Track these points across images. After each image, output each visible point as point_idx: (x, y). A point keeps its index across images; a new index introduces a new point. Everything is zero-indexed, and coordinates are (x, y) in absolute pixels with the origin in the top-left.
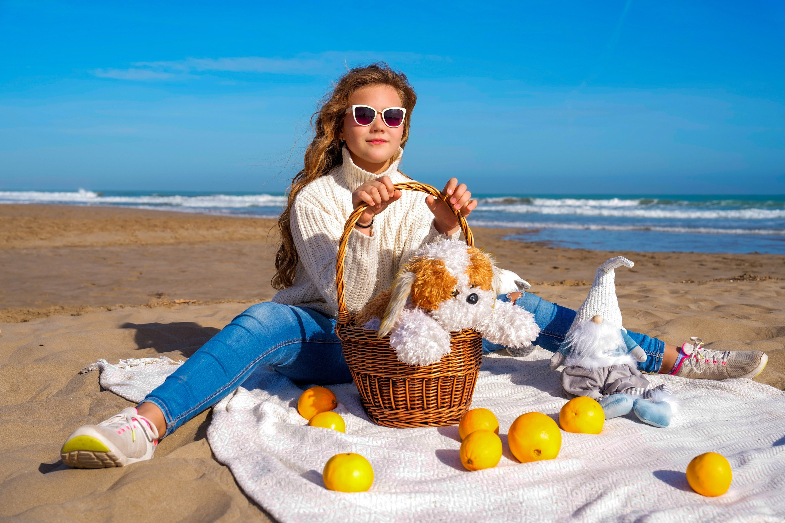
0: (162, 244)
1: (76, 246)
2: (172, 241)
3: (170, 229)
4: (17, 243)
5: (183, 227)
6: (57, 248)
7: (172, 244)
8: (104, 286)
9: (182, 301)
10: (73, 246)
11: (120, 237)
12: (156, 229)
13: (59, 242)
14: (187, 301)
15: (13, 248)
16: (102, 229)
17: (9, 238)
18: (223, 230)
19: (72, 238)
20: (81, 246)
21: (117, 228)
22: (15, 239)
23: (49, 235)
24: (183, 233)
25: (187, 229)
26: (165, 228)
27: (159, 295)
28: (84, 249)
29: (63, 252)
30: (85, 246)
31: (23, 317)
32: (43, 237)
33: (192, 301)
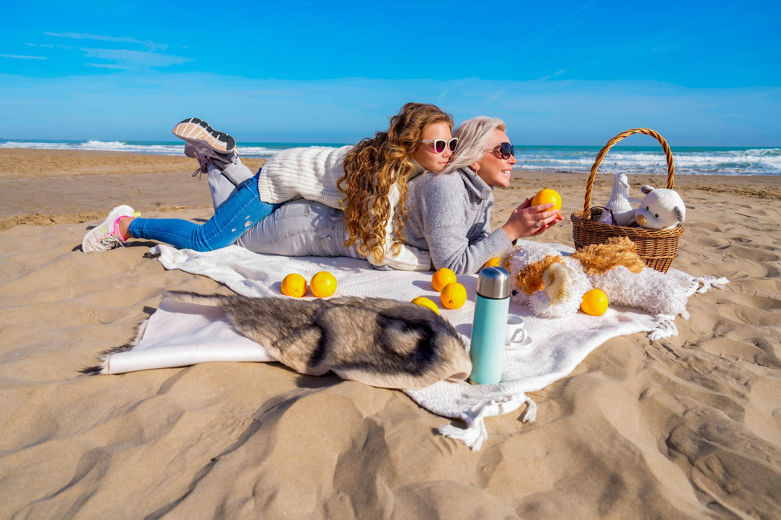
0: (146, 173)
1: (89, 174)
2: (152, 171)
3: (149, 163)
4: (48, 173)
5: (157, 162)
6: (76, 175)
7: (152, 173)
8: (118, 199)
9: (180, 207)
10: (86, 174)
11: (117, 168)
12: (140, 163)
13: (76, 172)
14: (184, 207)
15: (46, 176)
16: (104, 163)
17: (41, 169)
18: (183, 164)
19: (85, 169)
20: (92, 174)
21: (114, 163)
22: (46, 170)
23: (69, 168)
24: (158, 166)
25: (160, 163)
26: (146, 163)
27: (158, 204)
28: (95, 176)
29: (80, 178)
30: (95, 174)
31: (80, 219)
32: (65, 169)
33: (186, 207)
